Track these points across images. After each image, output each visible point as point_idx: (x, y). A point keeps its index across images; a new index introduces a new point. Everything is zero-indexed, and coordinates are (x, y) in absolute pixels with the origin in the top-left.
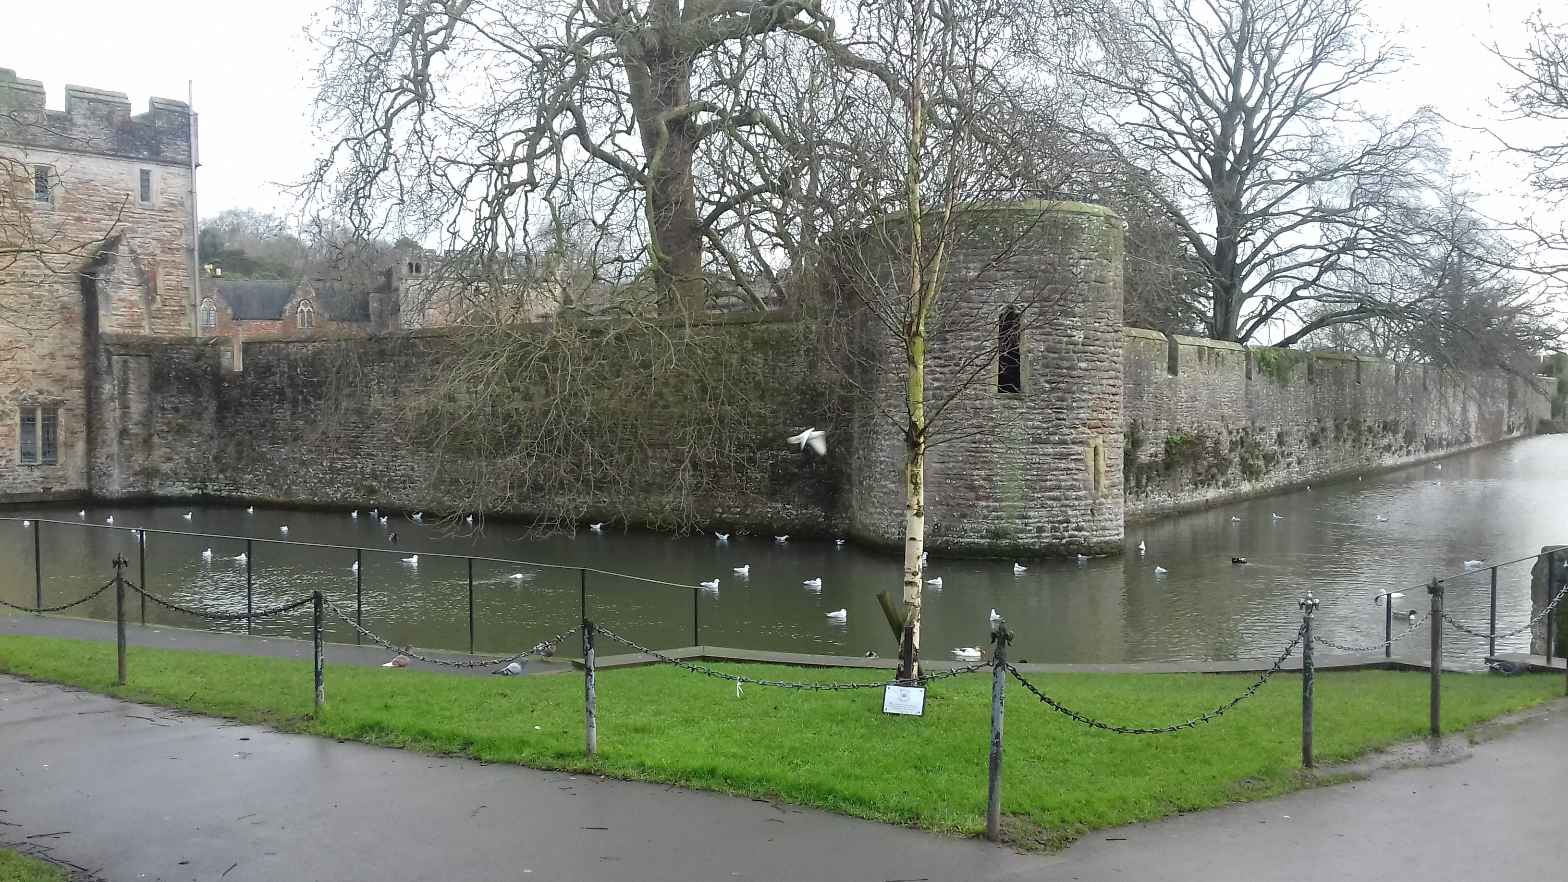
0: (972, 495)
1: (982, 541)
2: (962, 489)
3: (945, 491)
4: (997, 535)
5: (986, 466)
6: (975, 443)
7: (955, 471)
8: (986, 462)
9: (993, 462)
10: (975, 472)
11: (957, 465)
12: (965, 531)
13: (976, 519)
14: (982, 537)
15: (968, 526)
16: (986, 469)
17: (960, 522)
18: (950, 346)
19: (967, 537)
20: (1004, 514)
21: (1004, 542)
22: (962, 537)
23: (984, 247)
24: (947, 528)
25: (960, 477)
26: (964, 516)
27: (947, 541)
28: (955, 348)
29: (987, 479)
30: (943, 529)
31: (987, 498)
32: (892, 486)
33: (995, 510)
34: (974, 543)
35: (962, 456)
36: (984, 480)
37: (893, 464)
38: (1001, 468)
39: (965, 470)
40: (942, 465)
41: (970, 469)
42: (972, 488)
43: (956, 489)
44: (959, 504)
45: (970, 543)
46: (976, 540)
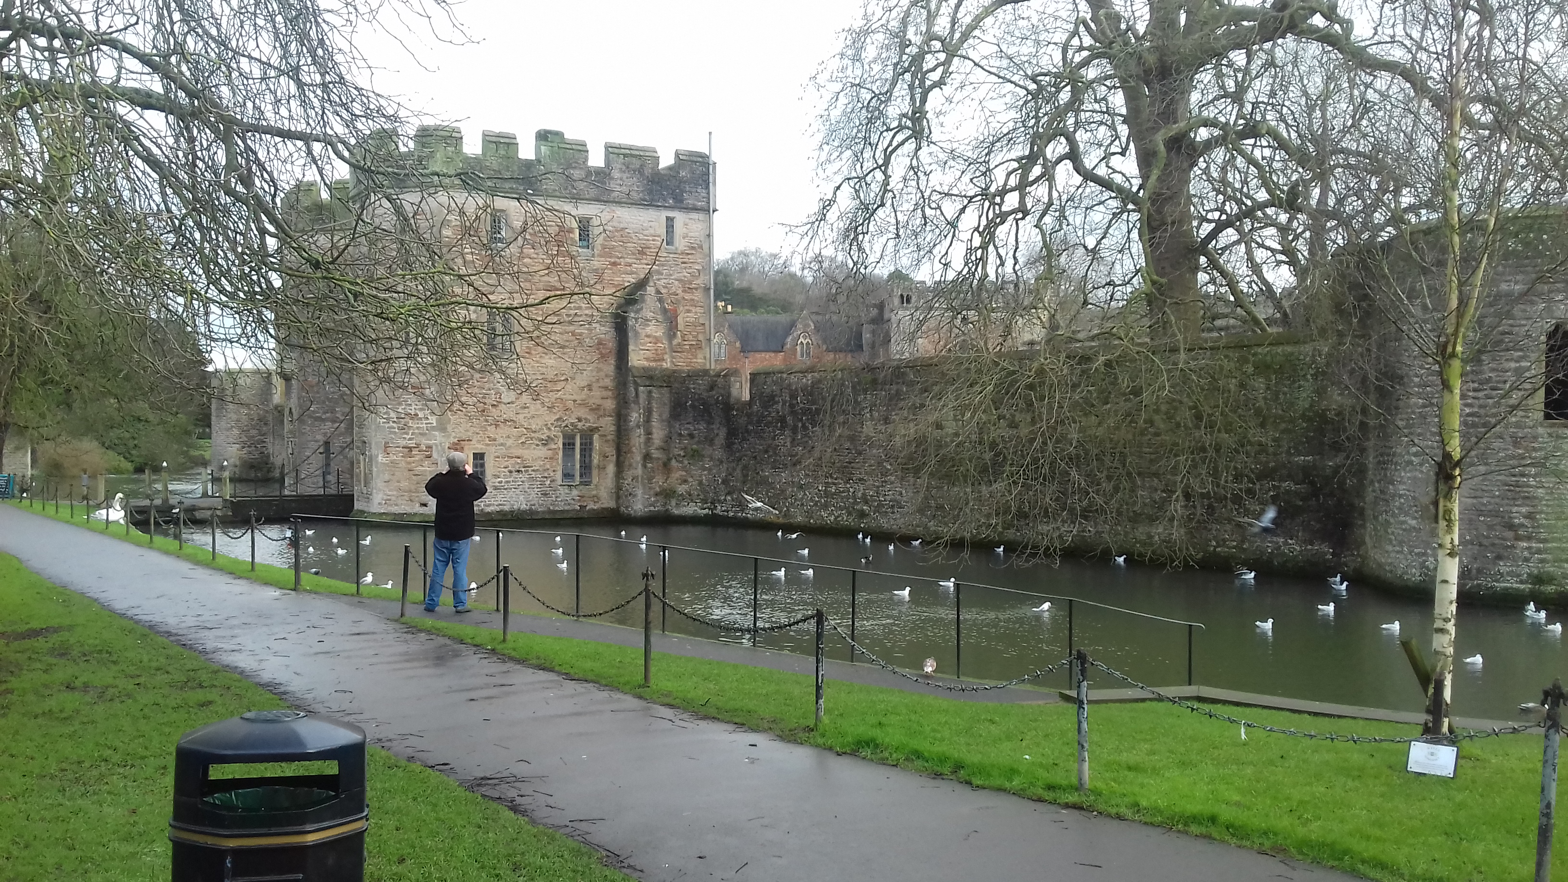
0: (1510, 534)
1: (1522, 587)
2: (1498, 527)
3: (1476, 529)
4: (1539, 579)
5: (1528, 502)
6: (1514, 476)
7: (1490, 507)
8: (1528, 498)
9: (1535, 498)
10: (1515, 509)
11: (1492, 501)
12: (1502, 575)
13: (1514, 560)
14: (1522, 582)
15: (1503, 570)
16: (1528, 505)
17: (1495, 564)
18: (1485, 368)
19: (1503, 582)
20: (1549, 557)
21: (1550, 589)
22: (1497, 581)
23: (1527, 258)
24: (1479, 571)
25: (1495, 514)
26: (1499, 557)
27: (1479, 585)
28: (1493, 370)
29: (1530, 516)
30: (1474, 571)
31: (1529, 538)
32: (1413, 523)
33: (1539, 551)
34: (1511, 588)
35: (1499, 490)
36: (1525, 517)
37: (1414, 498)
38: (1548, 506)
39: (1502, 506)
40: (1475, 501)
41: (1507, 505)
42: (1511, 527)
43: (1491, 527)
44: (1493, 545)
45: (1507, 589)
46: (1515, 585)
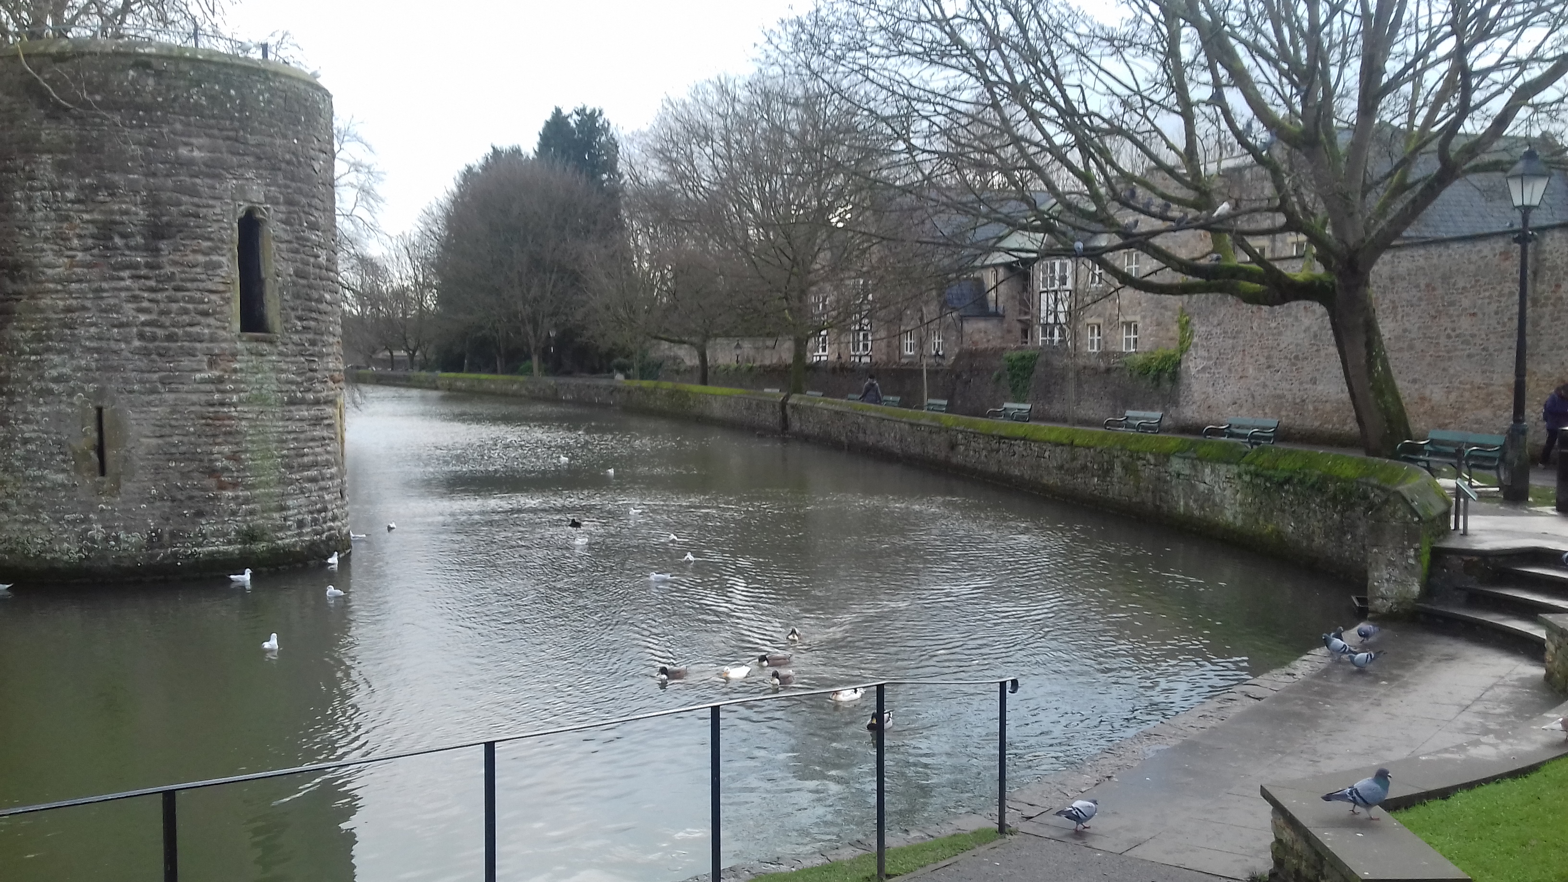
0: (211, 482)
1: (231, 548)
2: (196, 474)
3: (167, 480)
4: (250, 536)
5: (230, 439)
6: (213, 405)
7: (183, 449)
8: (230, 433)
9: (238, 432)
10: (216, 449)
11: (186, 439)
12: (204, 536)
13: (220, 516)
14: (230, 543)
15: (207, 529)
16: (231, 444)
17: (194, 523)
18: (165, 260)
19: (207, 545)
20: (258, 506)
21: (261, 546)
22: (199, 545)
23: (213, 117)
24: (173, 535)
25: (190, 457)
26: (200, 514)
27: (175, 555)
28: (175, 263)
29: (234, 457)
30: (166, 536)
31: (235, 485)
33: (247, 501)
34: (218, 552)
35: (194, 425)
36: (227, 458)
38: (253, 442)
39: (199, 446)
40: (160, 441)
41: (206, 444)
42: (212, 472)
43: (185, 475)
44: (191, 498)
45: (212, 553)
46: (222, 548)
